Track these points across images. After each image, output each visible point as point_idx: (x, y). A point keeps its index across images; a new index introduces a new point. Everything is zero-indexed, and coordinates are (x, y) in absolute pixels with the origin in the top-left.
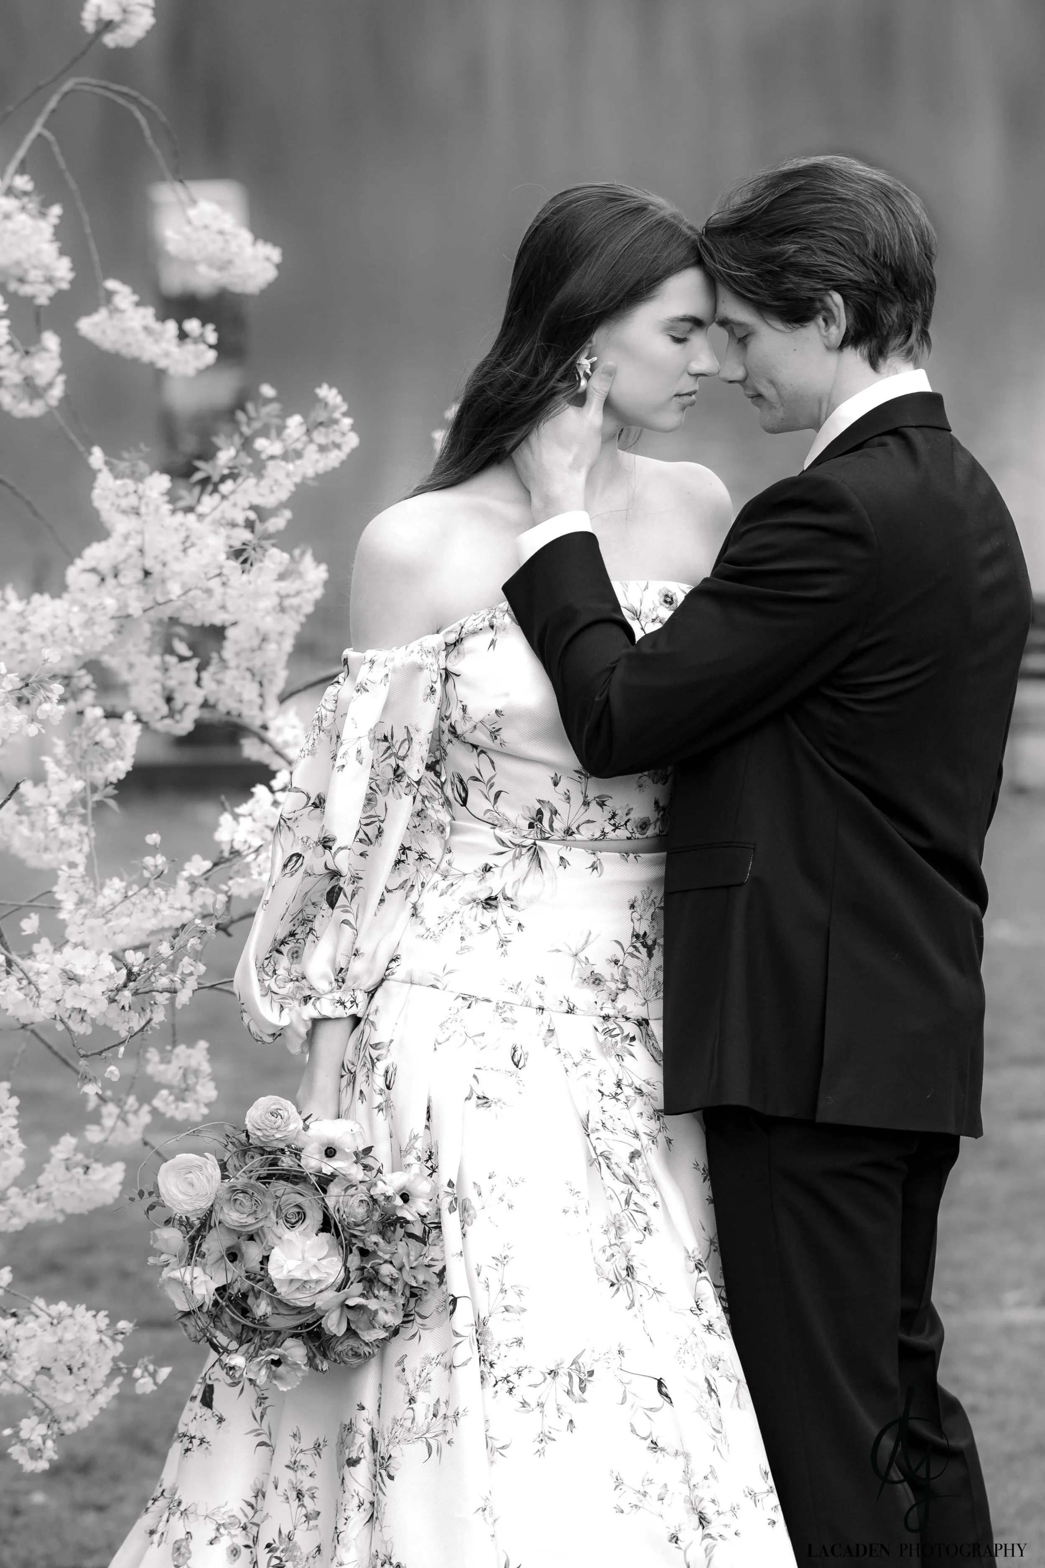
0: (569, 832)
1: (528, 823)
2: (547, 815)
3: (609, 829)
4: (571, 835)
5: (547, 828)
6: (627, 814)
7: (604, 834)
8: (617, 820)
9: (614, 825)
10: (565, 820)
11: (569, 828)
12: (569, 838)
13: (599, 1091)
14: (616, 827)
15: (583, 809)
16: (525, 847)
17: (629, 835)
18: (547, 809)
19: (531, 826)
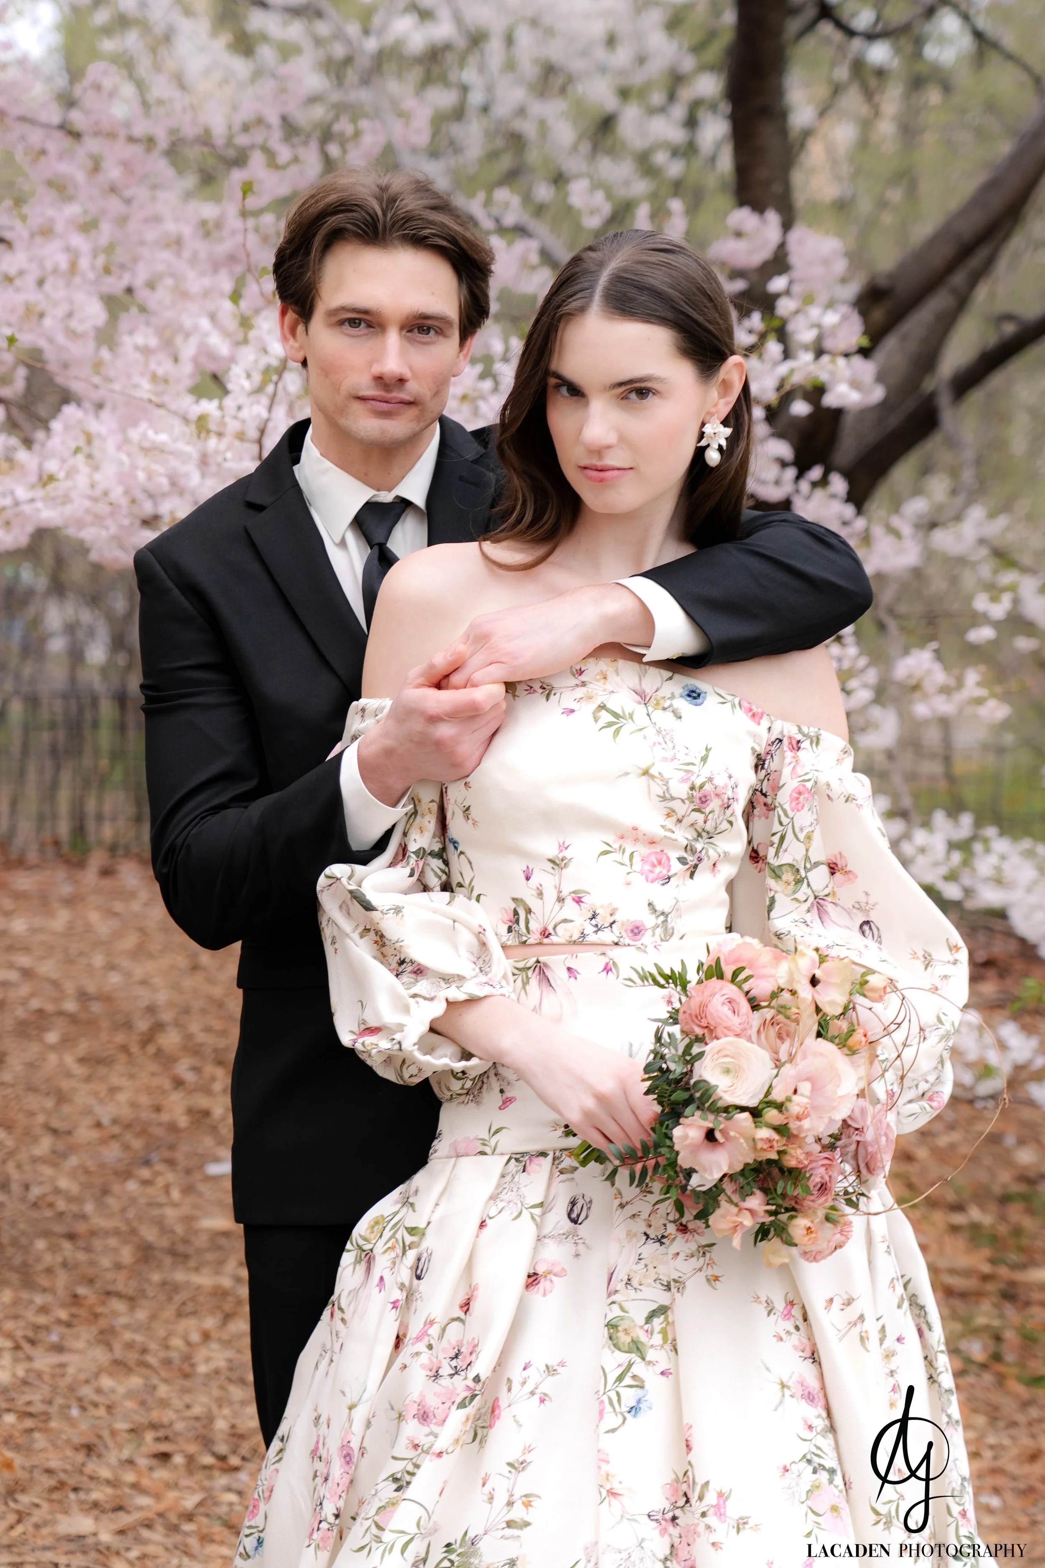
0: (545, 934)
1: (506, 927)
2: (522, 914)
3: (589, 929)
4: (547, 937)
5: (524, 930)
6: (611, 915)
7: (583, 935)
8: (598, 920)
9: (597, 926)
10: (541, 919)
11: (545, 929)
12: (546, 941)
13: (645, 1234)
14: (598, 929)
15: (558, 906)
16: (530, 968)
17: (616, 940)
18: (522, 908)
19: (510, 930)
